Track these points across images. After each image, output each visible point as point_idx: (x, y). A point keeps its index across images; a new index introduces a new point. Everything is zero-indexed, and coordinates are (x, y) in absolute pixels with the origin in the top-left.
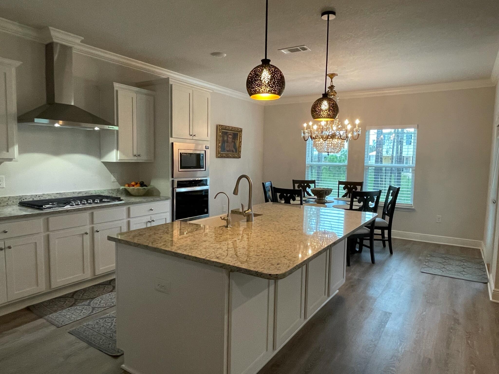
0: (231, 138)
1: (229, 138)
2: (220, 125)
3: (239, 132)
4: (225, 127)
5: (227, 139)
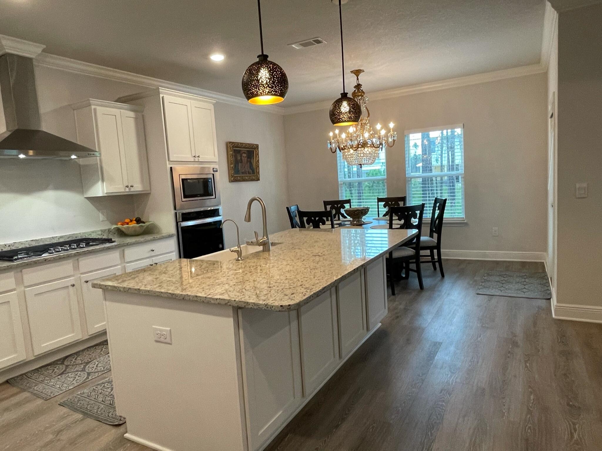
0: (246, 157)
1: (244, 157)
2: (230, 142)
4: (237, 144)
5: (241, 159)
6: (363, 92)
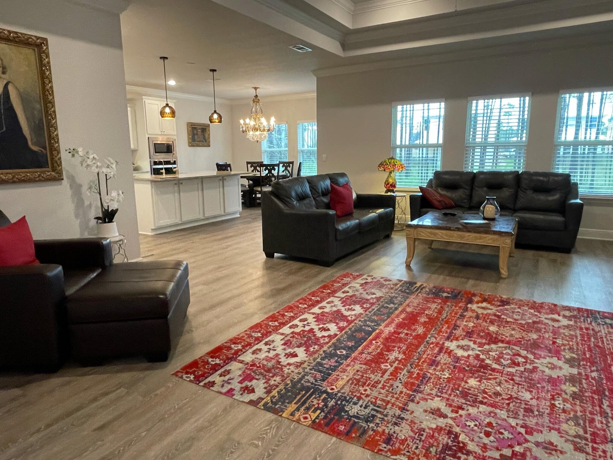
0: (200, 131)
2: (189, 123)
3: (207, 126)
4: (194, 124)
5: (197, 133)
6: (258, 100)
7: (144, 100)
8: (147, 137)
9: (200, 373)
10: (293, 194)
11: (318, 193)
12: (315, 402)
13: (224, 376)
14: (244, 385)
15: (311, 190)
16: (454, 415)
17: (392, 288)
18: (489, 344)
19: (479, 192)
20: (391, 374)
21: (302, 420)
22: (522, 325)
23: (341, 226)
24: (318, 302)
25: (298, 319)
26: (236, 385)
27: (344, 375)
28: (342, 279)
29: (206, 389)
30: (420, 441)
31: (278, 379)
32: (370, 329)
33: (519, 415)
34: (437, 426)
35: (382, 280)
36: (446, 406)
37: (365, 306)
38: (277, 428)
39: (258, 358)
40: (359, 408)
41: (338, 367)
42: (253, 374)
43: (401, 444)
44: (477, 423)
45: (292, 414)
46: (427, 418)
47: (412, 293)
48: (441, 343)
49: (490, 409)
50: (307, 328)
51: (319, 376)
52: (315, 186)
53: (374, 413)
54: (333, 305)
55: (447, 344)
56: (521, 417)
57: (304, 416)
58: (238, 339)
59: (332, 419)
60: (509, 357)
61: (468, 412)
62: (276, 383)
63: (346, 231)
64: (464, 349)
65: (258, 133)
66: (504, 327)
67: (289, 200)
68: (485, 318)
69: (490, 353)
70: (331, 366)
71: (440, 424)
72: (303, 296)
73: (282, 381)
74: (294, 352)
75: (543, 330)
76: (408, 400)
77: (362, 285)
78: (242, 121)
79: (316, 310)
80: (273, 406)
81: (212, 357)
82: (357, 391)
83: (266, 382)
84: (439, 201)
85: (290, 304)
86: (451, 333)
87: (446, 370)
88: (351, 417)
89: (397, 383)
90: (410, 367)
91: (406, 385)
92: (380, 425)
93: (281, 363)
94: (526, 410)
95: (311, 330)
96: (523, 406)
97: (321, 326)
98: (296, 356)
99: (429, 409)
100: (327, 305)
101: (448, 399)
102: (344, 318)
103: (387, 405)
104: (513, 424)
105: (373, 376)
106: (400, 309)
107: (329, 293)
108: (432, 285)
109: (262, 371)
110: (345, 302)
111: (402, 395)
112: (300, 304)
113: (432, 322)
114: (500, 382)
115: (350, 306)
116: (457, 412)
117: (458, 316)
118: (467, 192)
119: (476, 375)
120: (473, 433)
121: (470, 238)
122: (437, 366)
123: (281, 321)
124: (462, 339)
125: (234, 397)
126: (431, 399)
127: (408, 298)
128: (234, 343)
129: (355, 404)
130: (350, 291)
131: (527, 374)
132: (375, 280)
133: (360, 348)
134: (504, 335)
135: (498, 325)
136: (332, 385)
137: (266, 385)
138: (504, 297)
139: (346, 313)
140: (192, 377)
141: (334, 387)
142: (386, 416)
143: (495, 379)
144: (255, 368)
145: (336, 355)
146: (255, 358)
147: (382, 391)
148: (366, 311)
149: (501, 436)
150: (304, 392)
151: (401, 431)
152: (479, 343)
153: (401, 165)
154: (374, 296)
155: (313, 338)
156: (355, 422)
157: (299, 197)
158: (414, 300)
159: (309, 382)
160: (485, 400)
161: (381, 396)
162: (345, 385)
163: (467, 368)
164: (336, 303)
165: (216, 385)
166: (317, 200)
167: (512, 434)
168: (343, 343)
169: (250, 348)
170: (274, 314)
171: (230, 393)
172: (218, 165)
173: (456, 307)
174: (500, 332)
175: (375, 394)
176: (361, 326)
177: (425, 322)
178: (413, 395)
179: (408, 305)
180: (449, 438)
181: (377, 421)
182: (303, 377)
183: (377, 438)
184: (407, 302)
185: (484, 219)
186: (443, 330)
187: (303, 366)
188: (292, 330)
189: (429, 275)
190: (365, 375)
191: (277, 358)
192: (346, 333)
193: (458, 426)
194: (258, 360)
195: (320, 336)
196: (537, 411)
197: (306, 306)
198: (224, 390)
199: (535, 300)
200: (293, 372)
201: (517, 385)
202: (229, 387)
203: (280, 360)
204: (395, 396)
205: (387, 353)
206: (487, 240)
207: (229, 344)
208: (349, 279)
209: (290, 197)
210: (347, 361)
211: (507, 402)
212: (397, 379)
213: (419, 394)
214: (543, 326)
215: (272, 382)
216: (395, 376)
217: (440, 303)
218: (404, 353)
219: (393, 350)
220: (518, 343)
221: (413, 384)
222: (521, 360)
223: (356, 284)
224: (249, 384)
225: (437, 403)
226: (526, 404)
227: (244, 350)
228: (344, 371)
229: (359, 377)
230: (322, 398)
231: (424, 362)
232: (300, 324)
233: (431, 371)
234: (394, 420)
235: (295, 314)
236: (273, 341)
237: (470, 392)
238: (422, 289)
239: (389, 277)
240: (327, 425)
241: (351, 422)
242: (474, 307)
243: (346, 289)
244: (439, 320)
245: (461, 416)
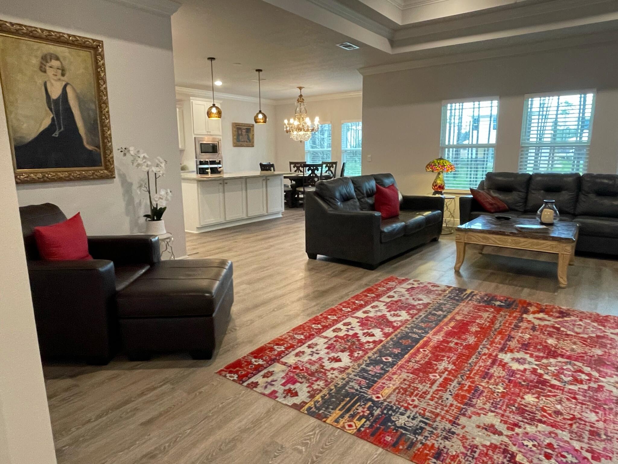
0: (245, 132)
2: (234, 123)
5: (242, 133)
6: (303, 100)
7: (191, 101)
8: (194, 136)
9: (243, 373)
10: (337, 194)
11: (363, 194)
12: (360, 409)
13: (268, 377)
14: (287, 387)
15: (355, 191)
16: (510, 433)
17: (440, 295)
18: (547, 358)
19: (535, 196)
20: (441, 385)
21: (347, 428)
22: (584, 340)
23: (387, 229)
24: (361, 306)
25: (342, 323)
26: (279, 388)
27: (390, 383)
28: (387, 284)
29: (249, 390)
30: (473, 458)
31: (321, 383)
32: (418, 337)
33: (583, 438)
34: (491, 444)
35: (429, 285)
36: (501, 422)
37: (411, 312)
38: (321, 434)
39: (300, 361)
40: (407, 419)
41: (384, 374)
42: (296, 377)
43: (452, 460)
44: (536, 443)
45: (337, 421)
46: (480, 434)
47: (463, 300)
48: (494, 354)
49: (549, 429)
50: (351, 333)
51: (364, 382)
52: (359, 187)
53: (423, 425)
54: (377, 309)
55: (501, 356)
56: (586, 440)
57: (349, 423)
58: (282, 340)
59: (378, 429)
60: (570, 373)
61: (525, 431)
62: (319, 387)
63: (392, 234)
64: (519, 362)
65: (302, 133)
66: (564, 340)
67: (332, 200)
68: (542, 329)
69: (549, 368)
70: (376, 373)
71: (494, 442)
72: (347, 299)
73: (326, 385)
74: (338, 356)
75: (609, 346)
76: (460, 414)
77: (408, 290)
78: (286, 121)
79: (360, 314)
80: (317, 411)
81: (255, 357)
82: (404, 400)
83: (309, 386)
84: (492, 204)
85: (333, 307)
86: (505, 345)
87: (500, 384)
88: (398, 427)
89: (447, 395)
90: (460, 379)
91: (456, 397)
92: (429, 438)
93: (325, 368)
94: (592, 433)
95: (355, 335)
96: (588, 428)
97: (365, 331)
98: (340, 360)
99: (482, 425)
100: (371, 310)
101: (503, 415)
102: (389, 324)
103: (436, 418)
104: (578, 447)
105: (420, 386)
106: (449, 317)
107: (374, 297)
108: (483, 294)
109: (306, 374)
110: (390, 306)
111: (453, 408)
112: (344, 307)
113: (484, 332)
114: (561, 400)
115: (396, 311)
116: (513, 430)
117: (512, 326)
118: (522, 195)
119: (534, 391)
120: (531, 453)
121: (525, 244)
122: (490, 379)
123: (324, 324)
124: (518, 352)
125: (277, 399)
126: (484, 414)
127: (458, 305)
128: (277, 344)
129: (402, 414)
130: (396, 296)
131: (591, 393)
132: (421, 285)
133: (407, 356)
134: (564, 349)
135: (556, 338)
136: (377, 394)
137: (309, 389)
138: (563, 307)
139: (392, 319)
140: (236, 377)
141: (380, 395)
142: (436, 429)
143: (555, 396)
144: (298, 371)
145: (382, 362)
146: (298, 361)
147: (432, 403)
148: (412, 317)
149: (564, 460)
150: (348, 399)
151: (452, 446)
152: (537, 357)
153: (451, 166)
154: (421, 302)
155: (357, 343)
156: (402, 434)
157: (343, 198)
158: (463, 308)
159: (353, 388)
160: (544, 419)
161: (429, 408)
162: (391, 394)
163: (523, 383)
164: (380, 308)
165: (259, 386)
166: (362, 202)
167: (577, 459)
168: (389, 350)
169: (293, 350)
170: (317, 317)
171: (273, 395)
172: (261, 165)
173: (510, 316)
174: (559, 345)
175: (423, 405)
176: (407, 333)
177: (476, 331)
178: (464, 408)
179: (458, 313)
180: (505, 457)
181: (426, 434)
182: (348, 383)
183: (426, 452)
184: (456, 310)
185: (542, 224)
186: (496, 340)
187: (347, 371)
188: (335, 334)
189: (480, 281)
190: (412, 385)
191: (320, 362)
192: (391, 339)
193: (515, 445)
194: (301, 363)
195: (365, 341)
196: (605, 435)
197: (349, 309)
198: (267, 392)
199: (599, 312)
200: (336, 377)
201: (580, 405)
202: (273, 388)
203: (323, 364)
204: (445, 409)
205: (435, 363)
206: (545, 246)
207: (272, 345)
208: (394, 283)
209: (334, 198)
210: (394, 368)
211: (570, 422)
212: (446, 390)
213: (472, 409)
214: (609, 342)
215: (315, 387)
216: (444, 387)
217: (493, 312)
218: (454, 364)
219: (443, 360)
220: (579, 358)
221: (464, 397)
222: (584, 377)
223: (402, 289)
224: (292, 387)
225: (491, 419)
226: (591, 426)
227: (287, 352)
228: (390, 379)
229: (406, 386)
230: (367, 406)
231: (475, 373)
232: (344, 328)
233: (483, 384)
234: (444, 434)
235: (339, 318)
236: (316, 345)
237: (527, 409)
238: (472, 297)
239: (438, 283)
240: (373, 435)
241: (399, 433)
242: (530, 317)
243: (391, 293)
244: (491, 330)
245: (518, 434)
